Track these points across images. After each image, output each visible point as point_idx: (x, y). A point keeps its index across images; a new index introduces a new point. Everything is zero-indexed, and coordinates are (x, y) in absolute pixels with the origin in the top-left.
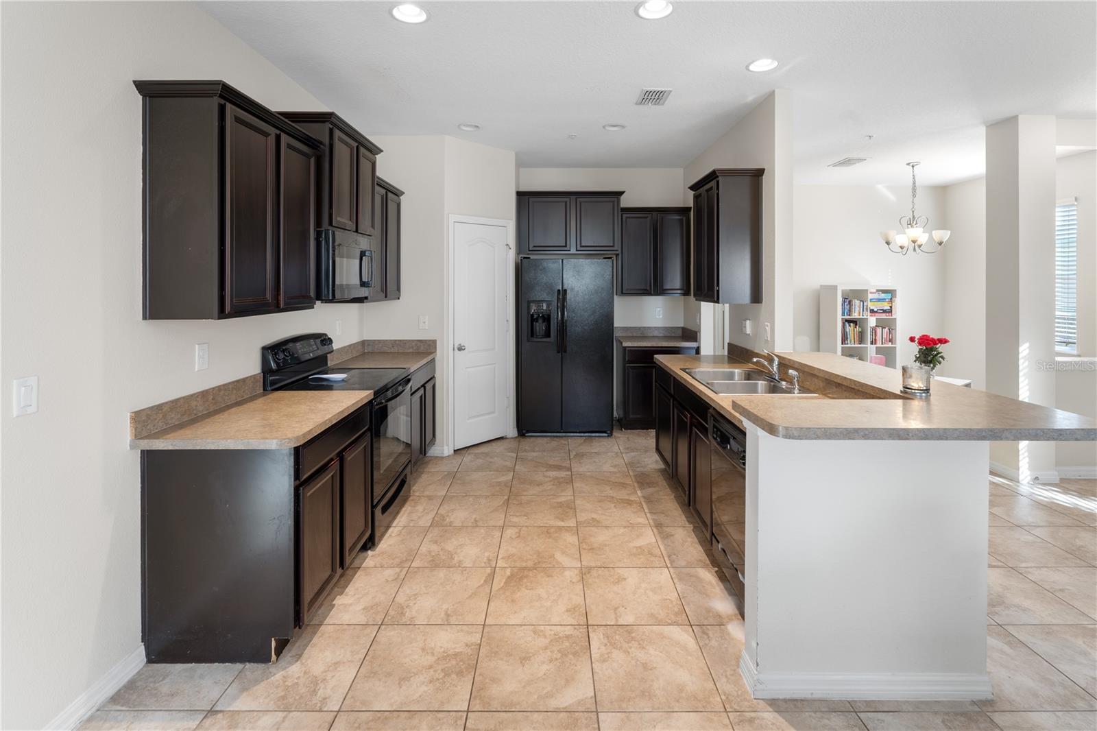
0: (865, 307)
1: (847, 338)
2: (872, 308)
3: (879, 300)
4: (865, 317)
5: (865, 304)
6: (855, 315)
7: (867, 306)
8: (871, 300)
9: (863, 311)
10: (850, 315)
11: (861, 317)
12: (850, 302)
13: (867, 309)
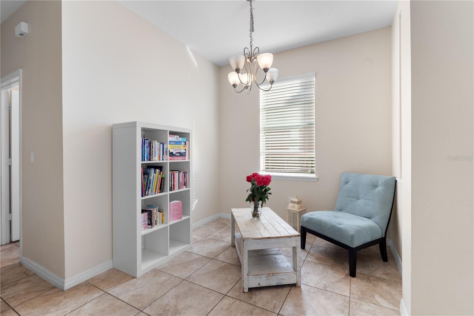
0: (165, 150)
1: (149, 188)
2: (171, 151)
3: (176, 143)
4: (165, 161)
5: (165, 147)
6: (156, 160)
7: (167, 148)
8: (170, 142)
9: (163, 154)
10: (150, 160)
11: (161, 161)
12: (150, 143)
13: (166, 152)
